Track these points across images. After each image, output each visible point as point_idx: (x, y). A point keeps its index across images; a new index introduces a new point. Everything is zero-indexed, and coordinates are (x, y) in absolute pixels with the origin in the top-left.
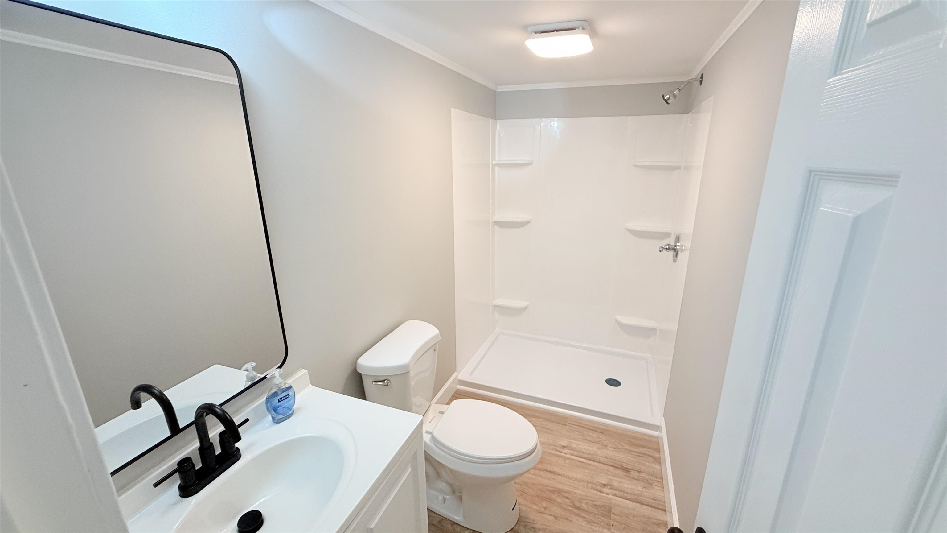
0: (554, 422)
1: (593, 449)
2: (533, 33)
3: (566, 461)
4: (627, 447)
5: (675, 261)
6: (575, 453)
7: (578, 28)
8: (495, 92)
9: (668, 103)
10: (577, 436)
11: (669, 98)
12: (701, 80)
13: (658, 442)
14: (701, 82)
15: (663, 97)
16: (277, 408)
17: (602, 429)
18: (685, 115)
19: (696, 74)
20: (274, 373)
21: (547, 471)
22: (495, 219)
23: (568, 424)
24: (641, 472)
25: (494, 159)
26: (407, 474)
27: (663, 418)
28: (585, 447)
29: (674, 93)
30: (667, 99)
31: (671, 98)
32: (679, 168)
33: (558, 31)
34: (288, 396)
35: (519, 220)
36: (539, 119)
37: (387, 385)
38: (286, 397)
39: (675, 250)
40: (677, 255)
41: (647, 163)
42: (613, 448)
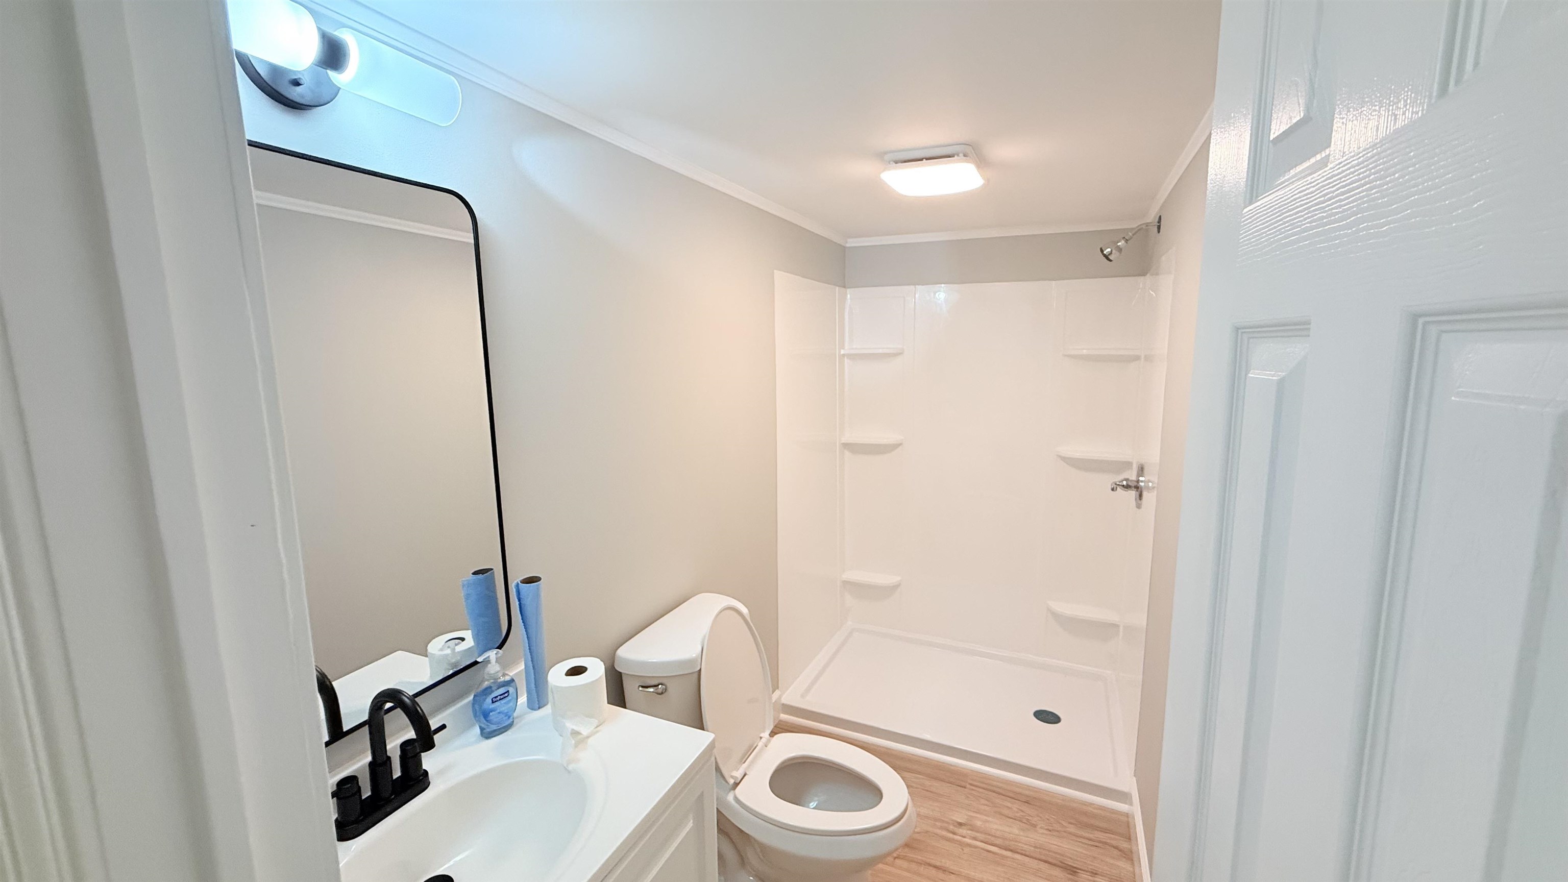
0: (943, 781)
1: (1012, 830)
2: (891, 163)
3: (964, 849)
4: (1072, 829)
5: (1139, 506)
6: (980, 836)
7: (958, 155)
8: (844, 248)
9: (1111, 261)
10: (983, 807)
11: (1111, 253)
12: (1158, 226)
13: (1128, 823)
14: (1159, 227)
15: (1102, 251)
16: (489, 713)
17: (1027, 796)
18: (1142, 278)
19: (1151, 217)
20: (489, 656)
21: (930, 865)
22: (844, 440)
23: (968, 786)
24: (1096, 874)
25: (842, 346)
26: (687, 829)
27: (1134, 779)
28: (996, 826)
29: (1118, 244)
30: (1107, 254)
31: (1114, 251)
32: (1137, 358)
33: (927, 159)
34: (506, 695)
35: (884, 441)
36: (912, 287)
37: (662, 693)
38: (505, 696)
39: (1137, 488)
40: (1141, 496)
41: (1085, 351)
42: (1047, 829)
